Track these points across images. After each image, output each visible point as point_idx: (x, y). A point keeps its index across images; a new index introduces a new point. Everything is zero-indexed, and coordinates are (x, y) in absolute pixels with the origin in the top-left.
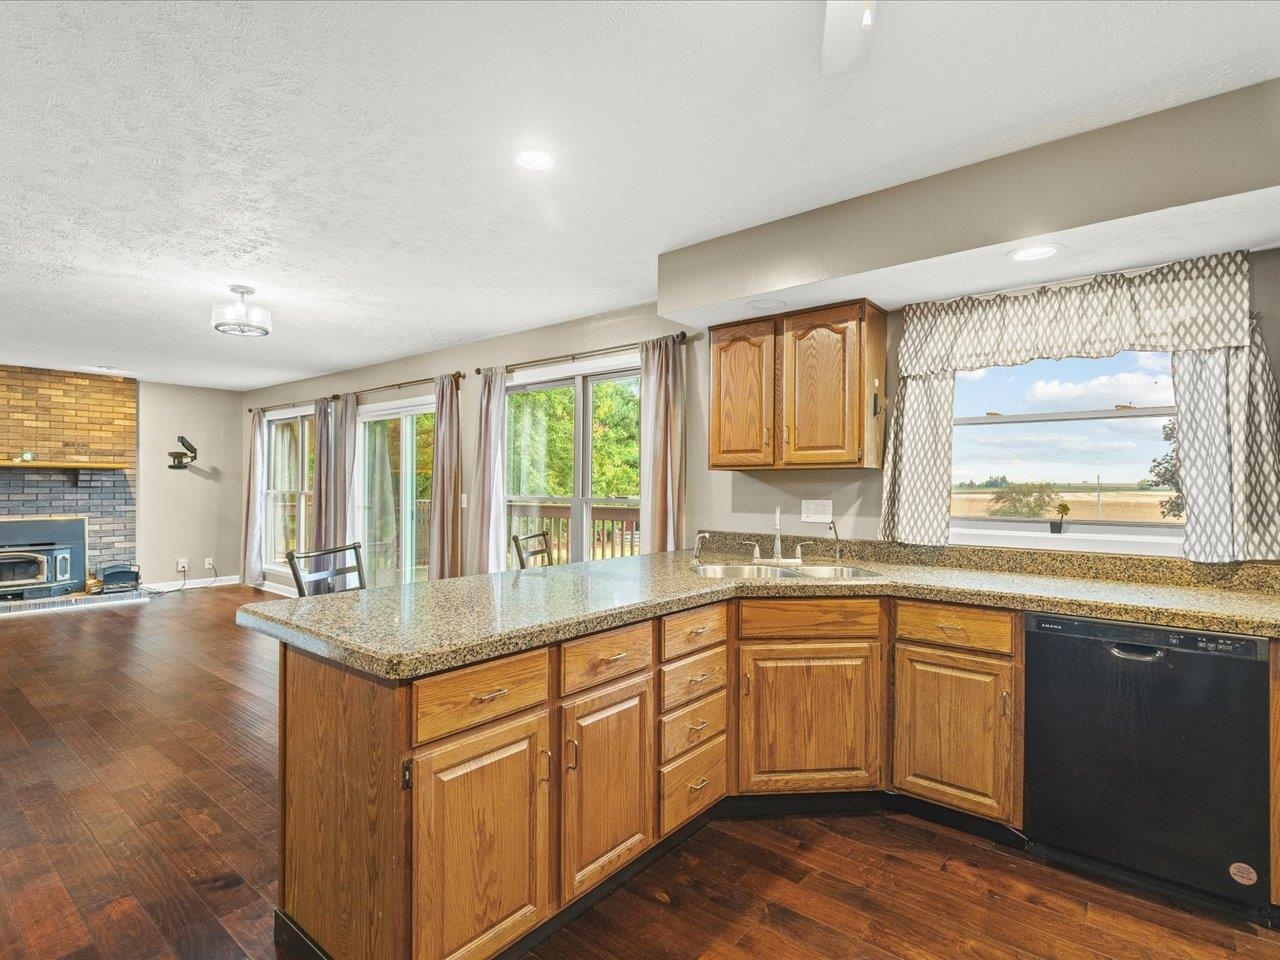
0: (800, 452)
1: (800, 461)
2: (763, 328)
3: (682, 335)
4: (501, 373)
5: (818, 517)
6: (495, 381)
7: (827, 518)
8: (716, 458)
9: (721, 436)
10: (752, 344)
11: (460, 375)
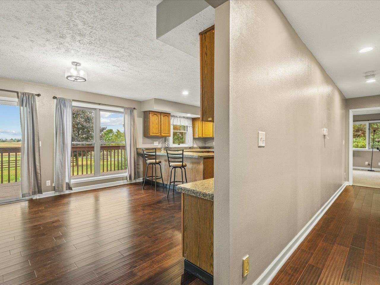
2: (159, 114)
3: (134, 108)
4: (70, 102)
5: (156, 144)
6: (67, 103)
7: (158, 144)
8: (151, 134)
9: (152, 130)
10: (157, 116)
11: (39, 95)
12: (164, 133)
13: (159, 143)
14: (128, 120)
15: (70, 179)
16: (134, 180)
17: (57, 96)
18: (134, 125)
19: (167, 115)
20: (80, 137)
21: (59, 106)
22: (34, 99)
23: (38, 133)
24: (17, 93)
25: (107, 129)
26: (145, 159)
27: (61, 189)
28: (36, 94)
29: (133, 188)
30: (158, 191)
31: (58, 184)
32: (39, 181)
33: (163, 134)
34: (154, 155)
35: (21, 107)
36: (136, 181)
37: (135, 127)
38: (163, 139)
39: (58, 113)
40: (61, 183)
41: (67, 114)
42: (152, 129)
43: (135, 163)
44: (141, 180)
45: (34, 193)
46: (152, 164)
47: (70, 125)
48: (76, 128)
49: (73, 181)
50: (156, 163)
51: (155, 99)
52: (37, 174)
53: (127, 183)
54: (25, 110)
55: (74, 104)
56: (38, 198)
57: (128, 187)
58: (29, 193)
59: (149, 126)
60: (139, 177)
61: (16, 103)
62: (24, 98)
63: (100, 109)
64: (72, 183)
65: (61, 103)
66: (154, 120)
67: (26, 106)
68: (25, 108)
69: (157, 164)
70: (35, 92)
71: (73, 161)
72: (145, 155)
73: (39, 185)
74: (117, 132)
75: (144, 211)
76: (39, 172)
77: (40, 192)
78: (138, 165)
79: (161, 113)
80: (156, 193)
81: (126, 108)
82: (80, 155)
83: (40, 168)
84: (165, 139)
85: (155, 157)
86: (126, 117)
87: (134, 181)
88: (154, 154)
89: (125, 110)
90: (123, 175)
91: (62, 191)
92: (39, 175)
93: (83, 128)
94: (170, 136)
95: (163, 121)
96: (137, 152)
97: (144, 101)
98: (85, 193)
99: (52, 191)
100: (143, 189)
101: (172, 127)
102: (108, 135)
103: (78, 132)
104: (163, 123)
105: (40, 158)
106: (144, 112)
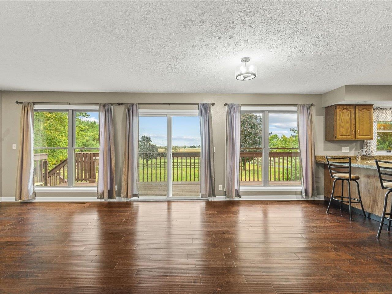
0: (360, 136)
1: (360, 138)
2: (351, 107)
3: (312, 105)
4: (239, 106)
5: (346, 151)
6: (236, 109)
7: (349, 151)
8: (338, 137)
9: (340, 132)
10: (349, 110)
11: (213, 104)
12: (361, 134)
13: (351, 150)
14: (304, 121)
15: (239, 186)
16: (312, 197)
17: (228, 103)
18: (311, 126)
19: (367, 107)
20: (247, 143)
21: (229, 112)
22: (210, 108)
23: (213, 139)
24: (198, 104)
25: (272, 135)
26: (331, 171)
27: (231, 195)
28: (211, 103)
29: (310, 208)
30: (354, 221)
31: (229, 189)
32: (213, 185)
33: (358, 137)
34: (348, 168)
35: (201, 117)
36: (314, 198)
37: (313, 128)
38: (359, 144)
39: (229, 119)
40: (231, 190)
41: (236, 120)
42: (340, 130)
43: (312, 175)
44: (322, 198)
45: (210, 195)
46: (343, 179)
47: (238, 130)
48: (243, 134)
49: (242, 189)
50: (350, 179)
51: (346, 86)
52: (212, 178)
53: (301, 200)
54: (204, 119)
55: (243, 108)
56: (212, 200)
57: (304, 206)
58: (206, 195)
59: (335, 126)
60: (318, 194)
61: (197, 114)
62: (203, 109)
63: (268, 111)
64: (240, 190)
65: (231, 108)
66: (342, 117)
67: (204, 116)
68: (203, 117)
69: (352, 180)
70: (210, 102)
71: (241, 165)
72: (331, 167)
73: (214, 188)
74: (282, 138)
75: (339, 253)
76: (213, 177)
77: (214, 195)
78: (317, 177)
79: (355, 106)
80: (352, 224)
81: (301, 105)
82: (247, 160)
83: (214, 172)
84: (362, 143)
85: (349, 170)
86: (301, 116)
87: (311, 199)
88: (348, 165)
89: (299, 108)
90: (296, 189)
91: (232, 197)
92: (214, 179)
93: (250, 134)
94: (372, 139)
95: (359, 118)
96: (316, 161)
97: (327, 93)
98: (253, 204)
99: (223, 196)
100: (328, 212)
101: (375, 125)
102: (273, 141)
103: (245, 139)
104: (359, 120)
105: (214, 163)
106: (327, 108)
